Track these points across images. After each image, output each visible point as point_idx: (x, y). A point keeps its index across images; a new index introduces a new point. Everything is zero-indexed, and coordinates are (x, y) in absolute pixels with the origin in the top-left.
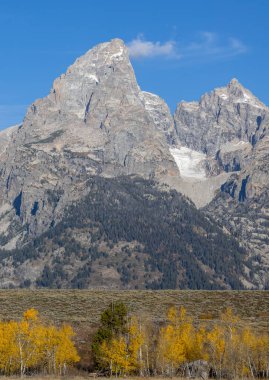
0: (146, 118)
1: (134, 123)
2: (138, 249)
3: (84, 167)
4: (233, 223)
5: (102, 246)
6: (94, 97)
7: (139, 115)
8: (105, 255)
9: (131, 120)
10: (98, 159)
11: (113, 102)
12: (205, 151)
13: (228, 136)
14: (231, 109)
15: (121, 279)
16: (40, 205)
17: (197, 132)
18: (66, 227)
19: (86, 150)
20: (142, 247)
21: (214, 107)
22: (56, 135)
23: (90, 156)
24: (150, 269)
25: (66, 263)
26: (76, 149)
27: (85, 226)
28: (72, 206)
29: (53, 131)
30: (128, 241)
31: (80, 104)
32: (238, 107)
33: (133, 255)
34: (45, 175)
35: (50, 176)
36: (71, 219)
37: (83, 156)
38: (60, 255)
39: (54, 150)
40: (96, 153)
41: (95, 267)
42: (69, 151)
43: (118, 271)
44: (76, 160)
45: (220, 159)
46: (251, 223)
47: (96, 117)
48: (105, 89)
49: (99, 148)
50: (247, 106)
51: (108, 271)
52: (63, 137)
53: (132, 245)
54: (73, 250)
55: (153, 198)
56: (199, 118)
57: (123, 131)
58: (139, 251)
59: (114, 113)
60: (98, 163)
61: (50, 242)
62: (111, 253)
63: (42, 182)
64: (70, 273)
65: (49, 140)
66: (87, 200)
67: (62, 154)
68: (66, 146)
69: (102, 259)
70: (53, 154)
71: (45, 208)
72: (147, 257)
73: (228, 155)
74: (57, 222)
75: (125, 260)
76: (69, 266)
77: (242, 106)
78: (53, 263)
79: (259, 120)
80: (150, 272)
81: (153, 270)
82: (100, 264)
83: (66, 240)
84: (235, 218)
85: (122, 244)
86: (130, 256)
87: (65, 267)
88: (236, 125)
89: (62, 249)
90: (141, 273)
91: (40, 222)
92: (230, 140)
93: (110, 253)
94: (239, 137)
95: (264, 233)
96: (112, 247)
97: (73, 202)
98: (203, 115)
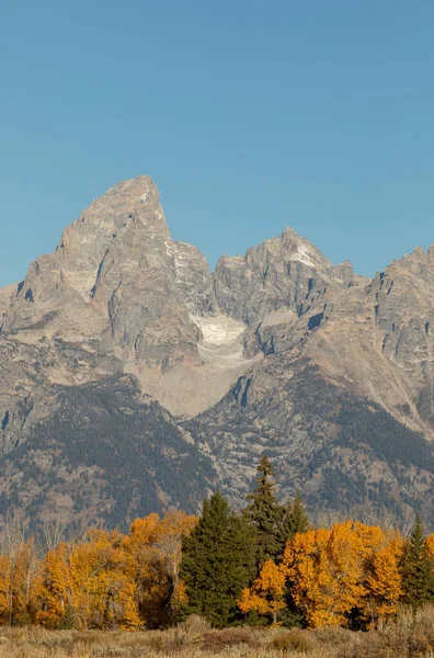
0: (166, 287)
1: (151, 294)
2: (97, 475)
3: (76, 361)
4: (215, 438)
5: (62, 471)
6: (108, 256)
7: (159, 284)
8: (62, 481)
9: (147, 290)
10: (93, 351)
11: (130, 265)
12: (247, 321)
13: (275, 303)
14: (281, 269)
15: (74, 508)
16: (10, 418)
17: (239, 296)
18: (29, 449)
19: (80, 339)
20: (102, 472)
21: (261, 265)
22: (49, 317)
23: (85, 347)
24: (104, 496)
25: (23, 489)
26: (70, 338)
27: (49, 447)
28: (39, 425)
29: (47, 311)
30: (88, 466)
31: (93, 263)
32: (288, 266)
33: (91, 482)
34: (21, 381)
35: (27, 381)
36: (35, 440)
37: (76, 347)
38: (18, 481)
39: (43, 339)
40: (92, 343)
41: (50, 494)
42: (60, 341)
43: (73, 498)
44: (67, 352)
45: (259, 336)
46: (234, 439)
47: (108, 283)
48: (121, 246)
49: (96, 338)
50: (300, 265)
51: (63, 498)
52: (56, 321)
53: (91, 471)
54: (32, 476)
55: (129, 412)
56: (242, 277)
57: (136, 304)
58: (97, 477)
59: (129, 279)
60: (92, 355)
61: (10, 465)
62: (69, 479)
63: (17, 389)
64: (25, 499)
65: (40, 326)
66: (56, 417)
67: (52, 344)
68: (57, 334)
69: (59, 485)
70: (41, 345)
71: (15, 422)
72: (104, 483)
73: (269, 329)
74: (21, 441)
75: (82, 486)
76: (26, 493)
77: (293, 266)
78: (11, 488)
79: (311, 283)
80: (104, 500)
81: (108, 497)
82: (56, 491)
83: (26, 464)
84: (219, 433)
85: (81, 469)
86: (87, 481)
87: (21, 494)
88: (284, 289)
89: (21, 474)
90: (95, 500)
91: (8, 438)
92: (276, 309)
93: (67, 479)
94: (288, 305)
95: (245, 450)
96: (70, 472)
97: (41, 419)
98: (249, 273)
